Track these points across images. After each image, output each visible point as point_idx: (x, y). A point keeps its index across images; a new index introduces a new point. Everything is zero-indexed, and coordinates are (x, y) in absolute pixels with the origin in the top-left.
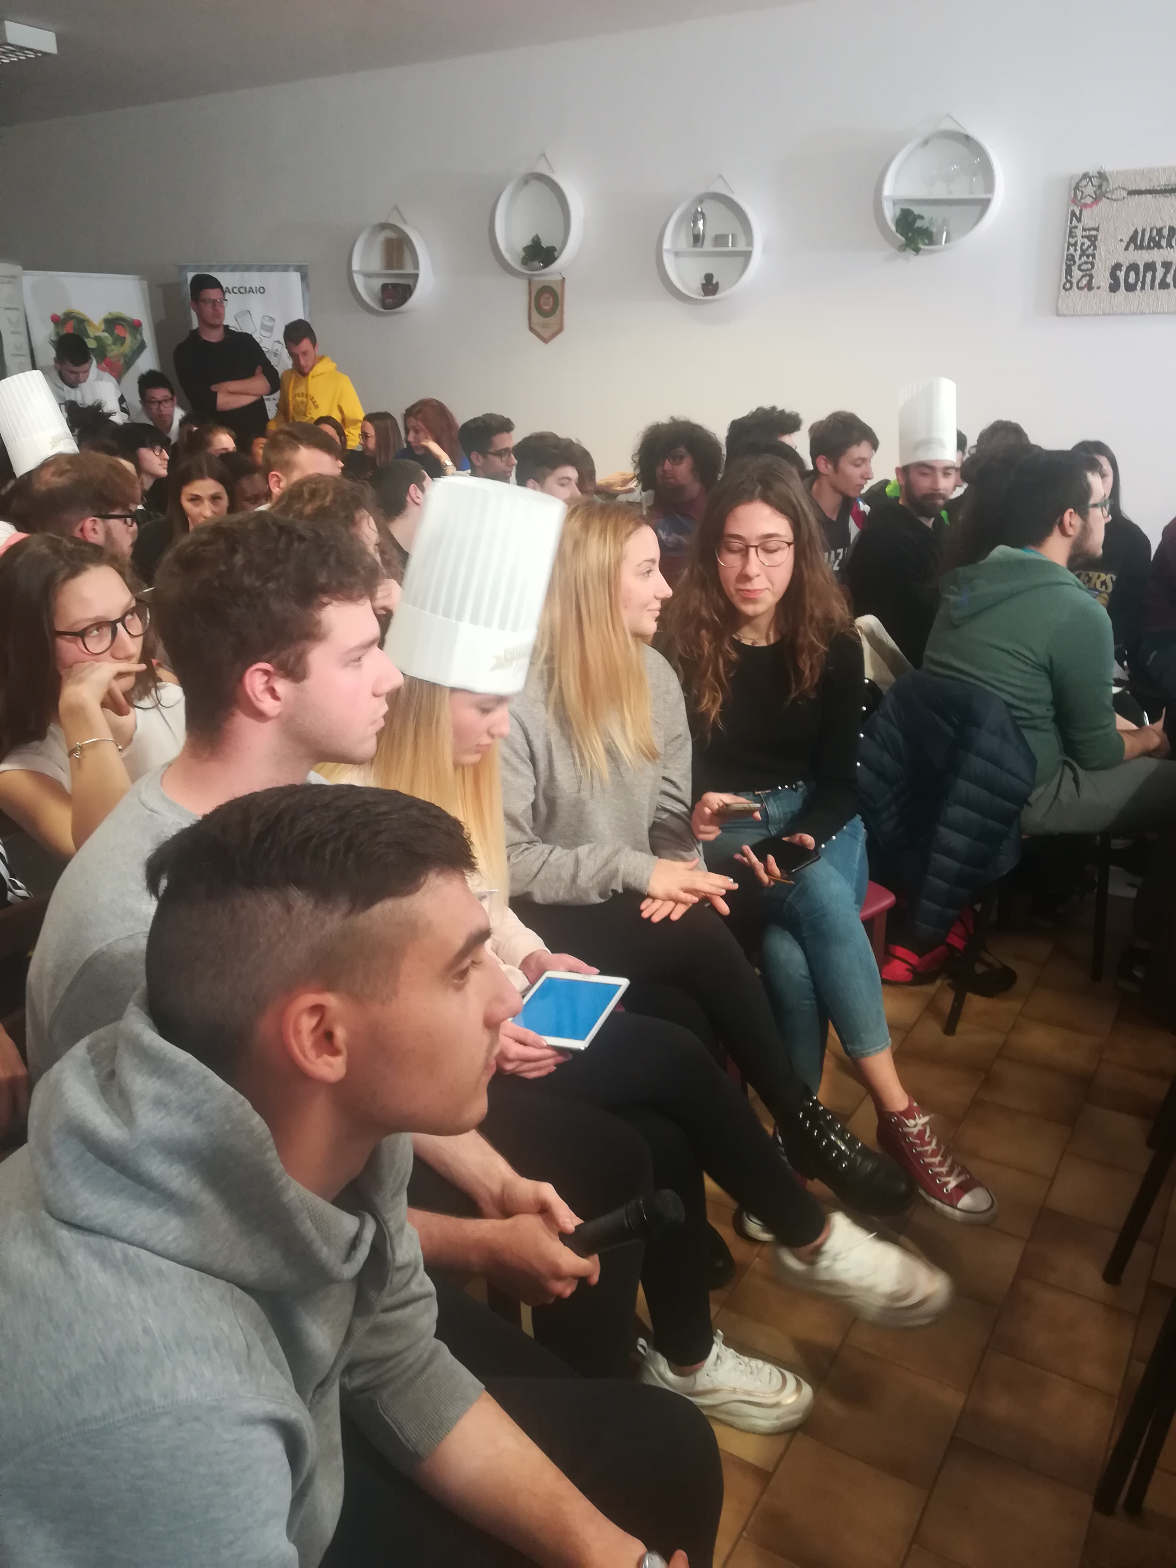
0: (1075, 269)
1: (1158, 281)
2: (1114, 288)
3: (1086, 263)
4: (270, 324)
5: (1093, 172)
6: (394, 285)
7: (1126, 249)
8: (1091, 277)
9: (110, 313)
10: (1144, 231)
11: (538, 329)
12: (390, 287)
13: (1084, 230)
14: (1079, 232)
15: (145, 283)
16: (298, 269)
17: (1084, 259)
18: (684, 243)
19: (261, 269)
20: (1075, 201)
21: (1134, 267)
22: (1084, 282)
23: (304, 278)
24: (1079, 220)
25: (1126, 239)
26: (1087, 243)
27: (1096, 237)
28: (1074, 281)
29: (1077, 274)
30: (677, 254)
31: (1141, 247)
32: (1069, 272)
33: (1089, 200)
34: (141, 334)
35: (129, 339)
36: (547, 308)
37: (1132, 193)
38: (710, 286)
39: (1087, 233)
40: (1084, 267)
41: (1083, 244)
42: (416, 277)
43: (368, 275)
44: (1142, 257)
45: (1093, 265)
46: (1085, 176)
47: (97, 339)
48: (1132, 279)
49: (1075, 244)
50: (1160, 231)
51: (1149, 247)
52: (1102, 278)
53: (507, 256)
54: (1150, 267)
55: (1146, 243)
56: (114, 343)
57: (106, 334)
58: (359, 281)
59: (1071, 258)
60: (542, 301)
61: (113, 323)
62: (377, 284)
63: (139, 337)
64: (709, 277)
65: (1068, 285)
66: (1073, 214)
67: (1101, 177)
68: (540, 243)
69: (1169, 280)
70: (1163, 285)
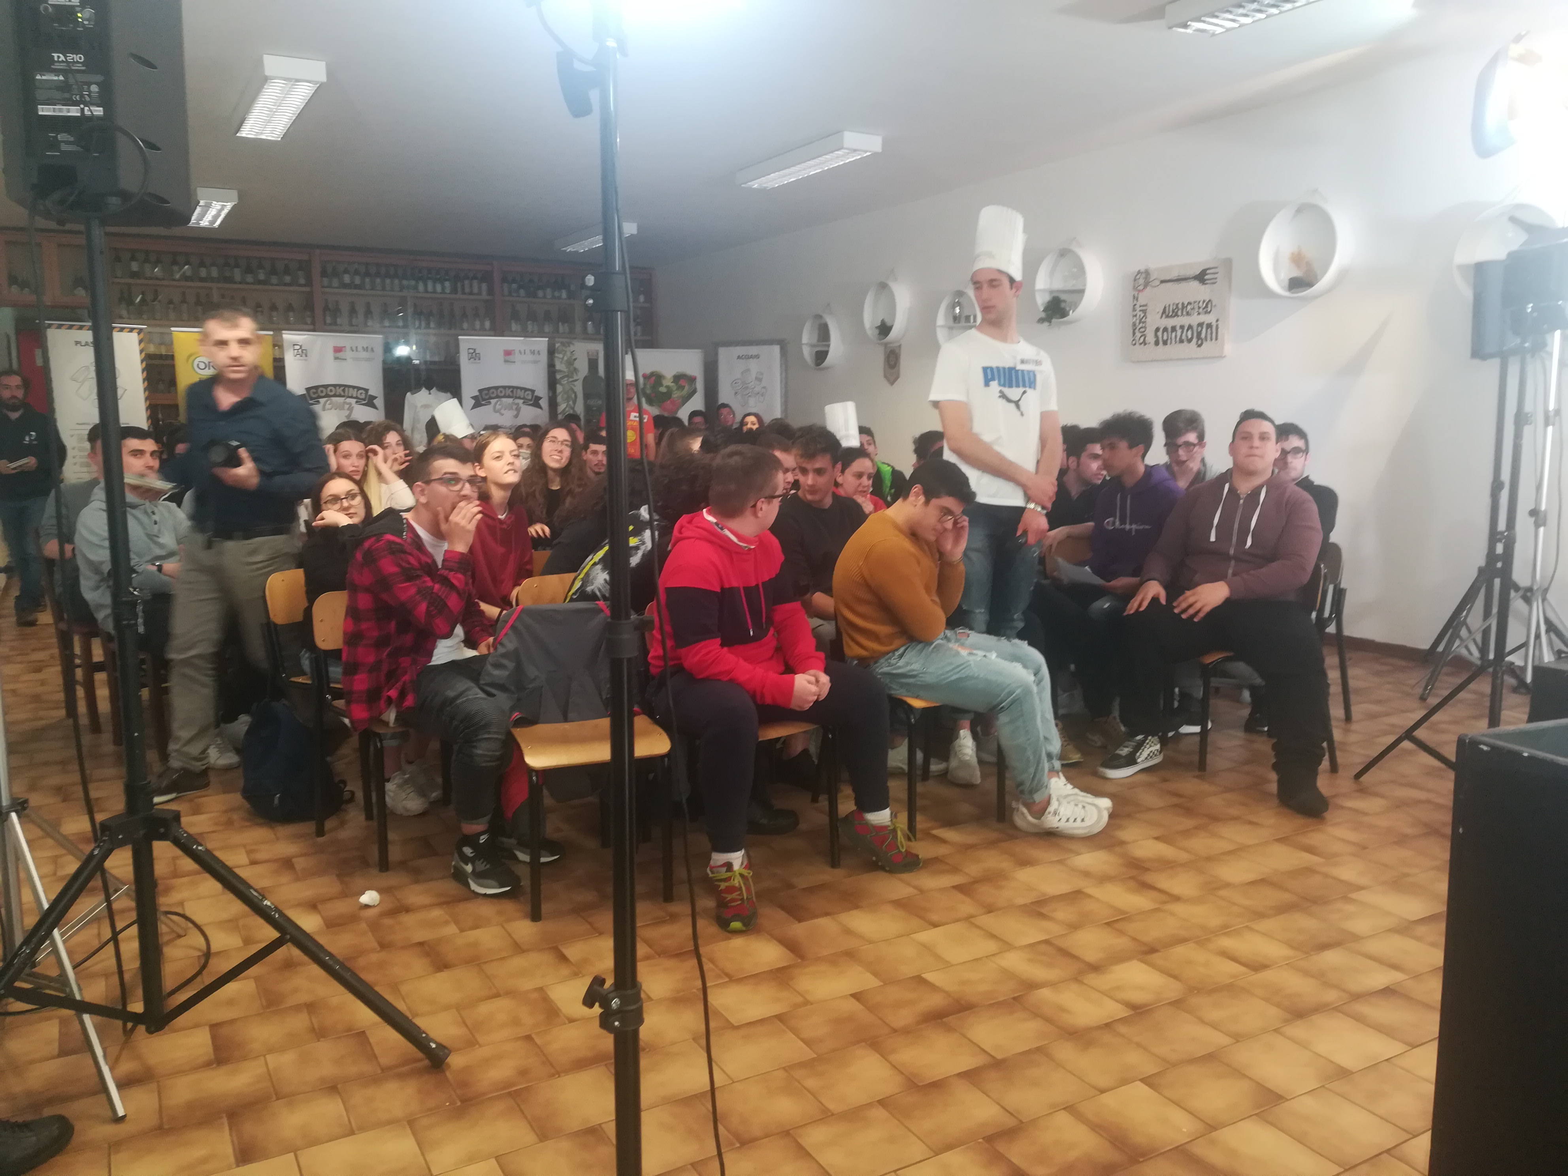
0: (1137, 331)
1: (1178, 339)
2: (1157, 343)
3: (1142, 328)
4: (761, 377)
5: (1143, 270)
6: (820, 352)
7: (1161, 317)
8: (1145, 336)
9: (677, 372)
10: (1169, 306)
11: (890, 377)
12: (818, 353)
13: (1140, 306)
14: (1138, 308)
15: (703, 354)
16: (780, 343)
17: (1141, 325)
18: (950, 321)
20: (1135, 288)
21: (1165, 330)
22: (1142, 339)
23: (783, 349)
24: (1137, 300)
25: (1161, 312)
26: (1142, 315)
27: (1146, 310)
28: (1137, 338)
29: (1138, 335)
31: (1167, 316)
32: (1134, 334)
33: (1141, 288)
34: (695, 384)
35: (687, 388)
36: (892, 363)
37: (1162, 282)
39: (1141, 308)
40: (1141, 330)
41: (1140, 316)
42: (829, 346)
44: (1170, 322)
45: (1145, 327)
46: (1139, 272)
47: (667, 387)
48: (1165, 338)
49: (1136, 316)
50: (1177, 305)
51: (1171, 316)
52: (1151, 338)
53: (870, 332)
54: (1174, 329)
55: (1171, 314)
56: (678, 390)
57: (673, 384)
58: (805, 350)
59: (1134, 324)
60: (889, 359)
61: (678, 378)
62: (812, 351)
63: (693, 386)
65: (1134, 342)
66: (1134, 296)
67: (1147, 273)
68: (883, 323)
69: (1184, 337)
70: (1181, 341)
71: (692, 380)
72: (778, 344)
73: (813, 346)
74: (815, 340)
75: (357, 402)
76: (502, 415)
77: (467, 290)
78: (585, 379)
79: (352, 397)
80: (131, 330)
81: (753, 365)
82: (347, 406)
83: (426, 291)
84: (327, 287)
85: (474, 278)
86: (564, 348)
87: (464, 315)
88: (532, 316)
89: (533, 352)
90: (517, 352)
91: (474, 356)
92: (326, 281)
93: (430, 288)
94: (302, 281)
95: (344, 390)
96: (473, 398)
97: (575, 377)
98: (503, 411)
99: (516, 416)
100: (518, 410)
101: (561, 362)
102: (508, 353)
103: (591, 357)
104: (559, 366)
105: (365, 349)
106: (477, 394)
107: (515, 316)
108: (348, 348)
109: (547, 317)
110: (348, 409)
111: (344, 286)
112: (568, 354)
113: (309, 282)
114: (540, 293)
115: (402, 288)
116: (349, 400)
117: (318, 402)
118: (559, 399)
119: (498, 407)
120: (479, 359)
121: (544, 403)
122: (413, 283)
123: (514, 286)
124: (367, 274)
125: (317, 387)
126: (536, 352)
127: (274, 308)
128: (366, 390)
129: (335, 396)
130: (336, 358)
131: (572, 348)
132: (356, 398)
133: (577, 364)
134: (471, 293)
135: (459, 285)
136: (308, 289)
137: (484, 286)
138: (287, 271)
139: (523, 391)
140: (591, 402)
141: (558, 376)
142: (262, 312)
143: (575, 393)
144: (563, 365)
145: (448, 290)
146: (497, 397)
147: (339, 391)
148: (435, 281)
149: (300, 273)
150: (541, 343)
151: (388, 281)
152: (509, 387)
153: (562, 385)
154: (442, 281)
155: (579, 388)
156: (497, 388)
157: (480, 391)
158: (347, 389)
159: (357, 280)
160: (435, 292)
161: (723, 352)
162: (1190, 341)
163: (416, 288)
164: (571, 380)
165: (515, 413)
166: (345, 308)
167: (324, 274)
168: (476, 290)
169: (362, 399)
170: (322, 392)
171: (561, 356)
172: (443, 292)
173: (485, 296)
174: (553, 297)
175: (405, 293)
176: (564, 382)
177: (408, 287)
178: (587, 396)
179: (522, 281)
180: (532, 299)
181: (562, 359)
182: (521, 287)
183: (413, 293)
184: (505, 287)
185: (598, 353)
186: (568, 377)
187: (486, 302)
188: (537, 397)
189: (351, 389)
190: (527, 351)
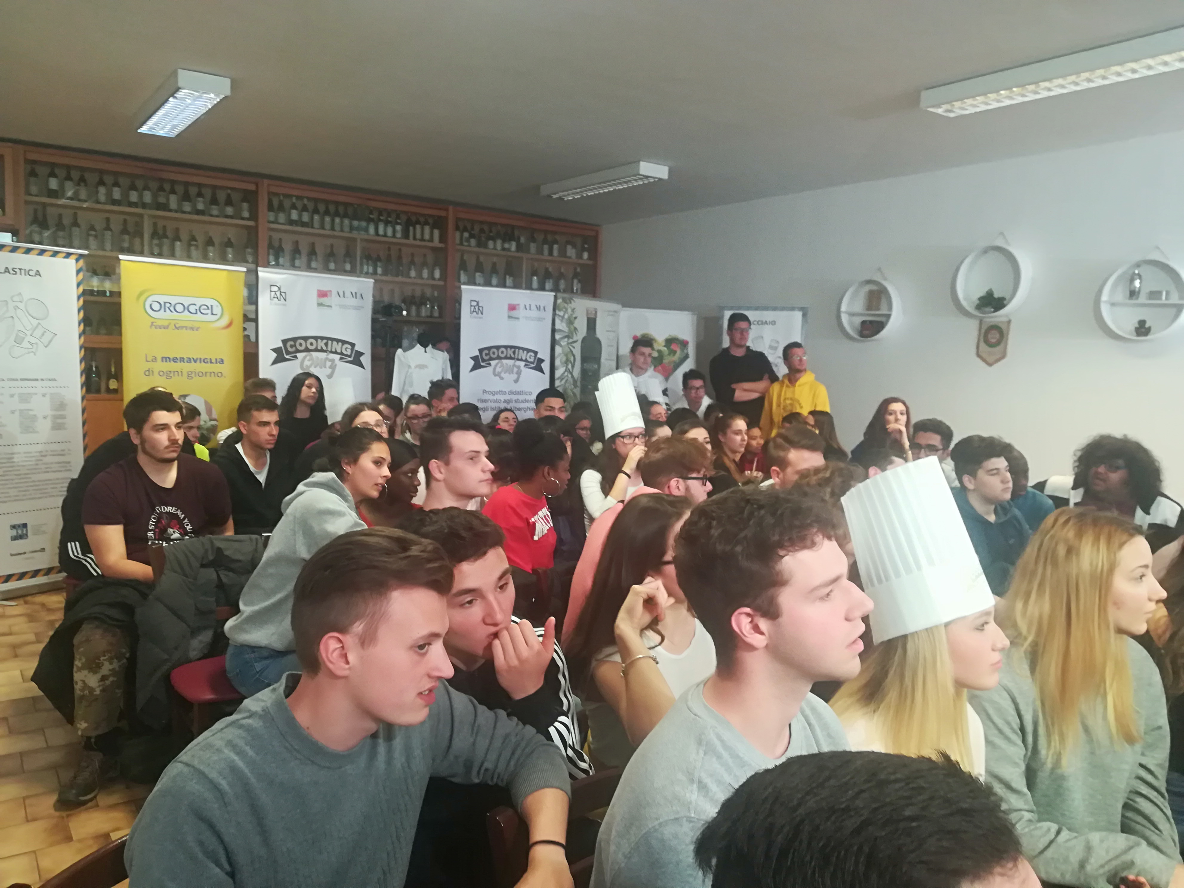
4: (776, 345)
6: (871, 322)
9: (670, 336)
11: (984, 355)
12: (868, 323)
15: (695, 317)
16: (801, 309)
18: (1121, 296)
19: (775, 309)
23: (804, 315)
30: (1113, 304)
34: (687, 349)
35: (679, 352)
36: (993, 341)
38: (1142, 329)
42: (889, 316)
43: (852, 314)
47: (659, 351)
53: (964, 303)
56: (669, 354)
57: (665, 349)
58: (845, 319)
60: (989, 336)
61: (670, 341)
62: (858, 320)
63: (685, 351)
64: (1142, 323)
68: (993, 294)
71: (684, 344)
74: (863, 308)
75: (341, 359)
76: (502, 378)
77: (418, 236)
78: (584, 340)
79: (336, 353)
81: (768, 333)
82: (328, 364)
83: (377, 234)
84: (273, 222)
85: (426, 223)
86: (566, 305)
87: (412, 262)
89: (538, 308)
90: (522, 307)
91: (477, 309)
92: (271, 216)
93: (381, 231)
94: (246, 214)
95: (326, 344)
96: (472, 359)
97: (575, 339)
98: (502, 375)
99: (516, 381)
100: (519, 373)
101: (562, 321)
102: (512, 308)
103: (590, 316)
104: (559, 325)
105: (354, 295)
106: (477, 353)
108: (334, 293)
110: (330, 367)
111: (291, 222)
112: (570, 311)
113: (254, 216)
114: (491, 244)
115: (352, 228)
116: (332, 356)
117: (296, 357)
118: (557, 363)
119: (498, 369)
120: (482, 313)
121: (546, 366)
122: (364, 224)
123: (466, 235)
124: (316, 211)
125: (294, 339)
127: (210, 242)
128: (353, 345)
129: (316, 350)
130: (320, 305)
131: (573, 305)
132: (341, 353)
133: (577, 324)
134: (422, 240)
135: (411, 228)
136: (251, 223)
137: (436, 233)
138: (229, 202)
139: (525, 352)
140: (587, 366)
141: (557, 337)
142: (197, 246)
143: (574, 356)
144: (564, 325)
145: (399, 235)
146: (499, 358)
147: (321, 344)
148: (387, 223)
149: (245, 205)
150: (547, 298)
151: (337, 220)
152: (511, 347)
153: (561, 346)
154: (394, 224)
155: (577, 350)
156: (498, 347)
157: (481, 351)
158: (330, 342)
159: (306, 217)
160: (385, 235)
163: (366, 230)
164: (571, 340)
165: (515, 376)
166: (288, 247)
167: (271, 208)
168: (427, 236)
169: (347, 356)
170: (301, 345)
171: (561, 313)
172: (394, 236)
173: (436, 243)
174: (504, 249)
175: (355, 234)
176: (564, 343)
177: (358, 229)
178: (584, 360)
179: (473, 229)
180: (482, 250)
181: (563, 317)
182: (472, 236)
183: (363, 235)
184: (458, 235)
185: (596, 312)
186: (568, 337)
187: (434, 249)
188: (539, 359)
189: (335, 343)
190: (533, 307)
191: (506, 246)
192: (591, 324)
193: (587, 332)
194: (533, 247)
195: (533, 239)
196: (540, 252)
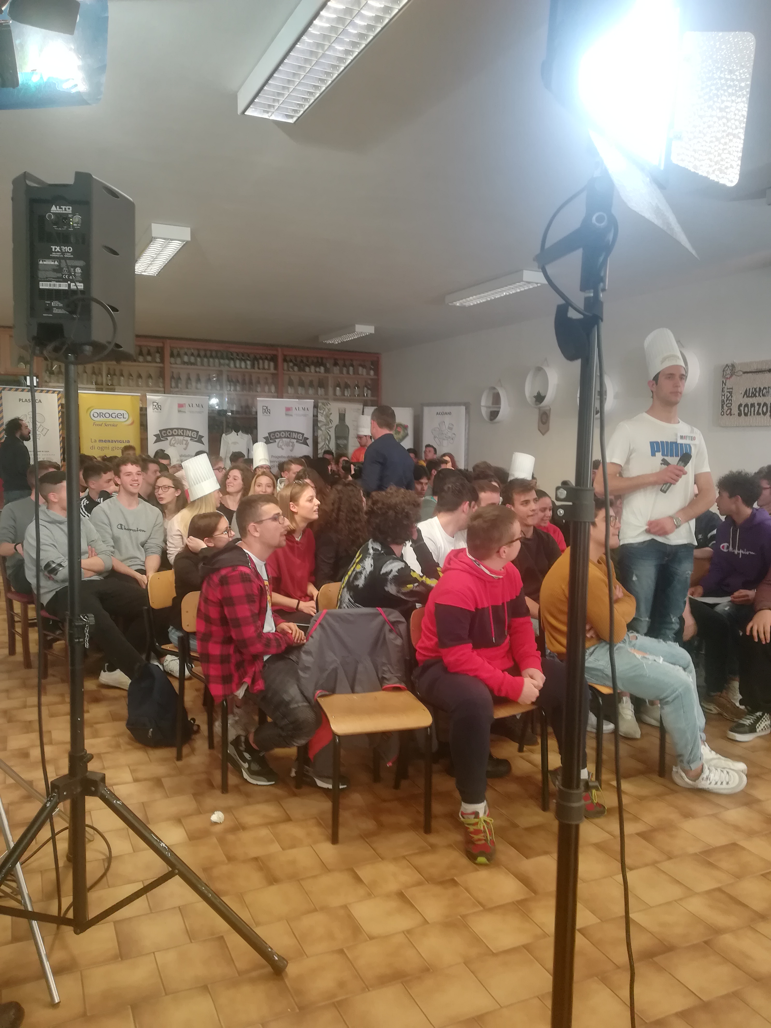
0: (725, 406)
1: (756, 413)
2: (740, 415)
3: (729, 403)
4: (452, 427)
5: (730, 364)
6: (494, 411)
7: (743, 397)
8: (731, 409)
10: (749, 389)
11: (541, 429)
12: (492, 412)
14: (725, 390)
15: (413, 411)
20: (724, 376)
21: (746, 405)
22: (729, 411)
23: (467, 408)
24: (725, 385)
25: (743, 394)
26: (729, 395)
27: (732, 392)
28: (725, 411)
29: (726, 408)
31: (748, 397)
32: (722, 407)
33: (728, 376)
34: (407, 430)
35: (402, 432)
36: (544, 421)
37: (744, 373)
39: (728, 390)
40: (728, 405)
41: (727, 395)
42: (500, 408)
44: (750, 401)
45: (731, 404)
46: (727, 365)
48: (746, 411)
49: (724, 395)
50: (755, 389)
51: (752, 396)
52: (735, 411)
53: (530, 402)
54: (753, 405)
55: (750, 395)
58: (483, 410)
59: (723, 401)
60: (542, 418)
62: (488, 411)
65: (722, 413)
66: (723, 382)
67: (733, 366)
68: (539, 394)
69: (760, 411)
70: (758, 414)
71: (405, 427)
72: (464, 406)
73: (488, 407)
74: (490, 403)
75: (191, 439)
76: (283, 449)
77: (261, 366)
78: (337, 426)
79: (188, 436)
80: (54, 392)
81: (447, 419)
82: (184, 442)
83: (236, 367)
84: (174, 364)
85: (266, 359)
86: (324, 406)
87: (259, 382)
88: (302, 384)
89: (304, 409)
90: (294, 409)
91: (267, 411)
92: (172, 360)
93: (238, 365)
94: (158, 360)
95: (183, 432)
96: (265, 438)
97: (331, 426)
98: (283, 447)
99: (291, 451)
100: (293, 446)
101: (322, 416)
102: (288, 409)
103: (340, 412)
104: (320, 418)
105: (198, 406)
106: (268, 435)
107: (291, 383)
108: (187, 405)
109: (311, 384)
110: (185, 444)
111: (184, 363)
112: (327, 410)
113: (162, 361)
114: (307, 369)
115: (220, 364)
116: (186, 438)
117: (167, 439)
118: (319, 440)
119: (280, 444)
120: (270, 413)
121: (310, 442)
122: (227, 361)
123: (291, 364)
124: (199, 355)
125: (166, 430)
126: (306, 409)
127: (140, 376)
128: (197, 432)
129: (178, 435)
130: (179, 411)
131: (329, 406)
132: (191, 437)
133: (332, 417)
134: (264, 369)
135: (256, 363)
136: (161, 365)
137: (272, 364)
138: (149, 353)
139: (296, 434)
140: (339, 442)
141: (319, 425)
142: (132, 379)
143: (330, 436)
144: (323, 418)
145: (249, 367)
146: (280, 437)
147: (180, 432)
148: (241, 360)
149: (158, 355)
150: (310, 403)
151: (211, 360)
152: (288, 431)
153: (321, 430)
154: (245, 361)
155: (332, 433)
156: (280, 432)
157: (269, 434)
158: (185, 431)
159: (192, 359)
160: (241, 368)
161: (426, 410)
162: (764, 414)
163: (229, 365)
164: (328, 427)
165: (291, 448)
166: (184, 377)
167: (172, 355)
168: (266, 367)
169: (194, 438)
170: (169, 432)
171: (322, 411)
172: (246, 368)
173: (272, 370)
174: (316, 372)
175: (222, 368)
176: (323, 428)
177: (224, 365)
178: (337, 438)
179: (296, 361)
180: (302, 373)
181: (322, 414)
182: (295, 365)
183: (226, 368)
184: (285, 364)
185: (345, 410)
186: (326, 425)
187: (273, 374)
188: (305, 438)
189: (188, 431)
190: (301, 409)
191: (318, 370)
192: (342, 417)
193: (339, 422)
194: (336, 370)
195: (336, 364)
196: (341, 372)
